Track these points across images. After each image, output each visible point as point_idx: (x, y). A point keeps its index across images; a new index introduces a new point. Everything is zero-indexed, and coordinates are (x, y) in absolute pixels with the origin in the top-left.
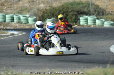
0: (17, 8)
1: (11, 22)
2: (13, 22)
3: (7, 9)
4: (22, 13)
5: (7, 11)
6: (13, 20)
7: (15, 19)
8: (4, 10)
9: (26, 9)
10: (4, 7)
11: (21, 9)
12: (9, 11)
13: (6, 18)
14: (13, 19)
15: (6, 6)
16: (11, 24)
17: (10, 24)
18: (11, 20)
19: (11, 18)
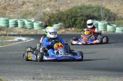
0: (21, 12)
1: (14, 28)
2: (17, 28)
3: (10, 13)
4: (26, 17)
5: (10, 16)
6: (17, 26)
7: (19, 24)
8: (7, 15)
9: (30, 13)
10: (7, 11)
11: (25, 13)
12: (12, 16)
13: (9, 23)
14: (17, 23)
15: (8, 10)
16: (15, 30)
17: (13, 30)
18: (15, 25)
19: (14, 23)
